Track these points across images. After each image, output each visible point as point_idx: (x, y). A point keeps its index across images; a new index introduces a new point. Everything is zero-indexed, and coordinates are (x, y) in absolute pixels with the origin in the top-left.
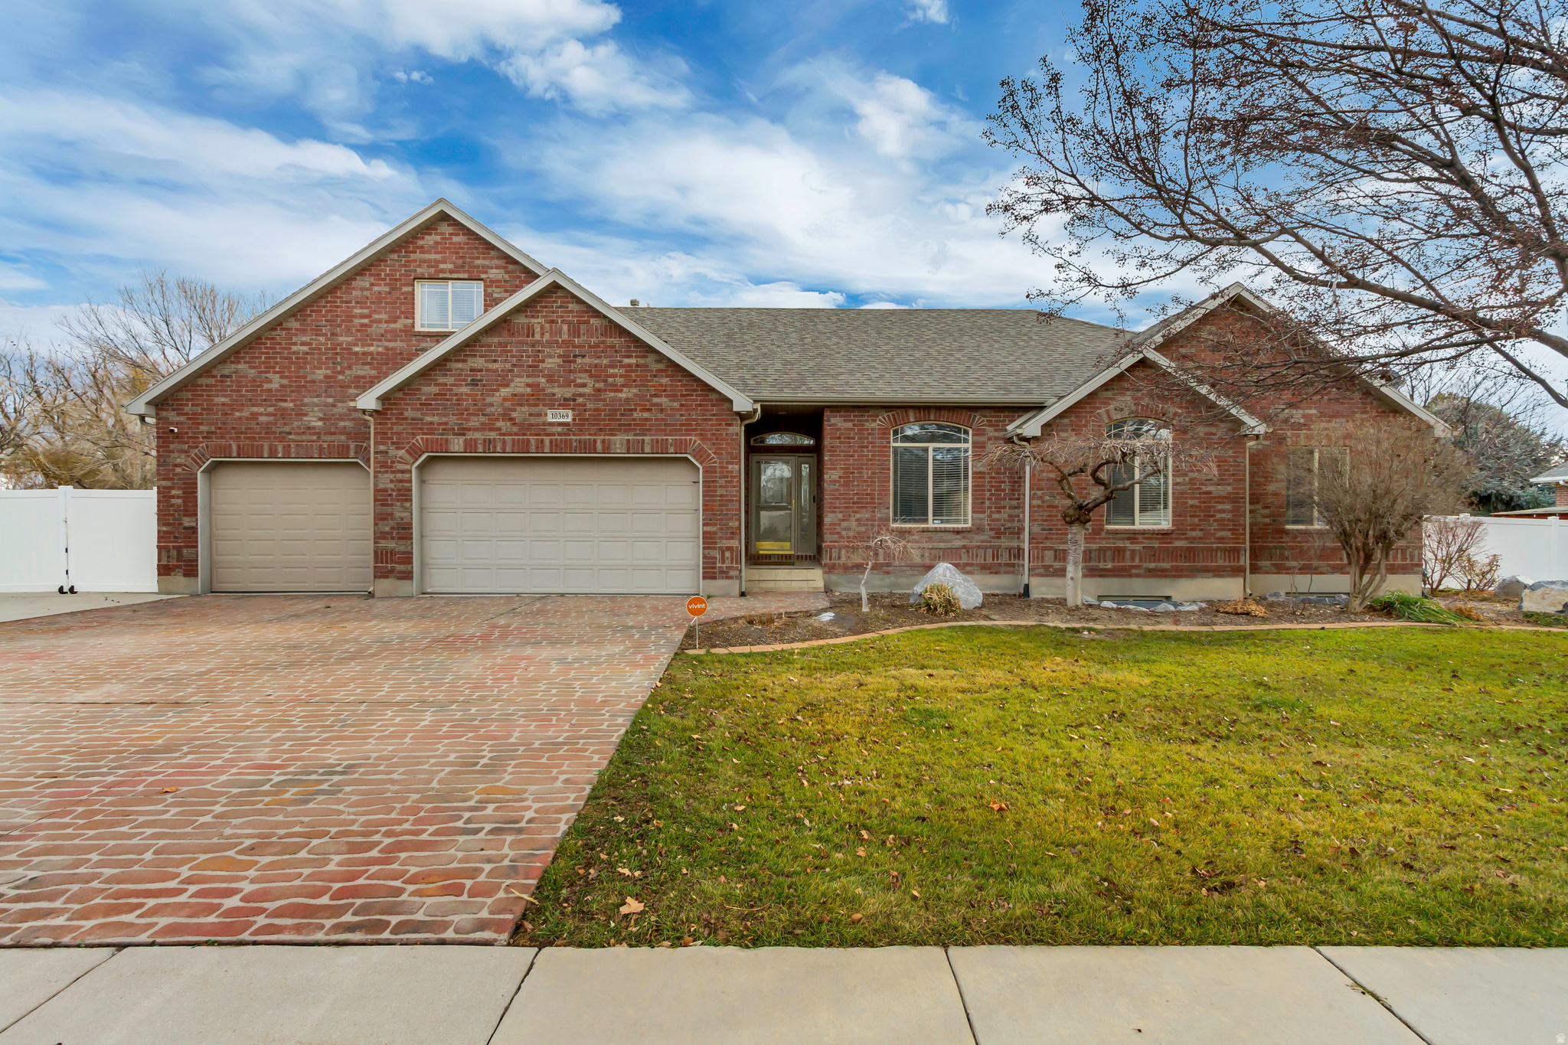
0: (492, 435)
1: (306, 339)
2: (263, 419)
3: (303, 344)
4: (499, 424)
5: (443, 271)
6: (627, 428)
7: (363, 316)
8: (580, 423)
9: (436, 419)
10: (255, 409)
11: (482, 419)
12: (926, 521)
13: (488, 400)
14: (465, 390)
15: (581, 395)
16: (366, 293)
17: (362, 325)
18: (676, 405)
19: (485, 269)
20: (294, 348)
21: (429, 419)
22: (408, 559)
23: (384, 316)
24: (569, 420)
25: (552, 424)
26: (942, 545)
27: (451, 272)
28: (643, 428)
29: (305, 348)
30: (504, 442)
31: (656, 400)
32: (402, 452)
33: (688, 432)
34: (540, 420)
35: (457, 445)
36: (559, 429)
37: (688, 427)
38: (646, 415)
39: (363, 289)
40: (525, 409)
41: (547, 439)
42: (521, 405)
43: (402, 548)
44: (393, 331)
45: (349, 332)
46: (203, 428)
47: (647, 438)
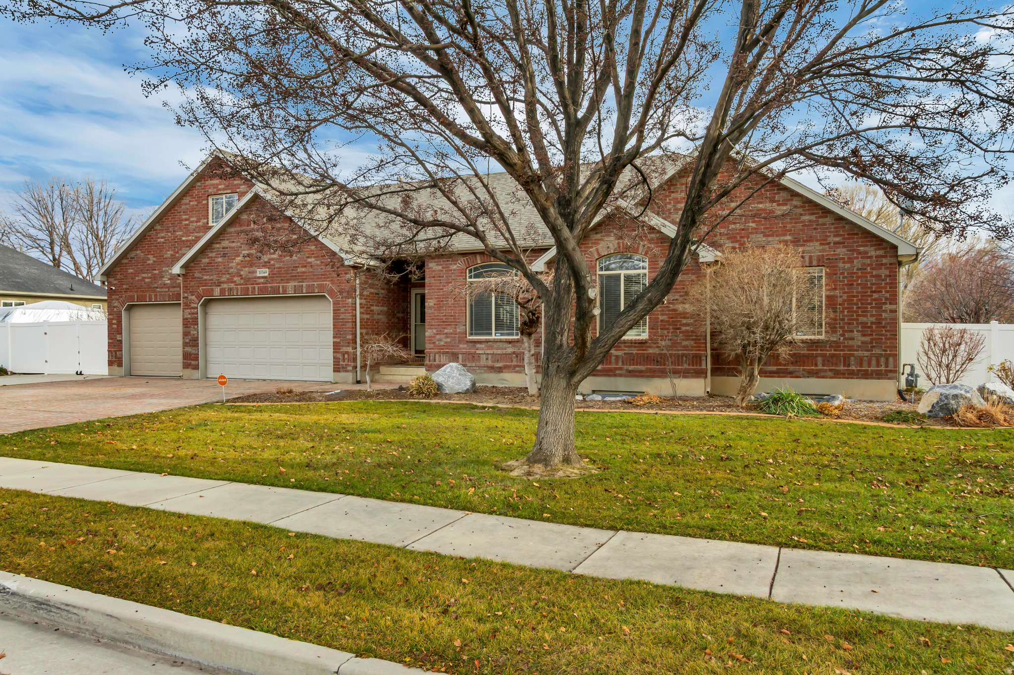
0: (232, 285)
1: (163, 235)
2: (147, 280)
3: (162, 238)
4: (235, 279)
5: (220, 190)
6: (294, 278)
7: (186, 220)
8: (272, 275)
9: (207, 277)
10: (144, 275)
11: (228, 276)
13: (231, 265)
14: (220, 260)
15: (272, 259)
16: (187, 206)
17: (186, 225)
18: (318, 262)
19: (238, 186)
20: (159, 240)
21: (205, 277)
22: (196, 358)
23: (194, 219)
24: (266, 275)
25: (259, 278)
27: (224, 189)
28: (301, 278)
29: (162, 240)
30: (237, 289)
31: (309, 260)
32: (193, 297)
33: (326, 279)
34: (254, 275)
35: (217, 292)
36: (262, 280)
37: (325, 276)
38: (304, 269)
39: (186, 204)
40: (247, 269)
41: (256, 286)
42: (245, 267)
43: (194, 352)
44: (199, 227)
45: (180, 229)
46: (124, 287)
47: (304, 284)
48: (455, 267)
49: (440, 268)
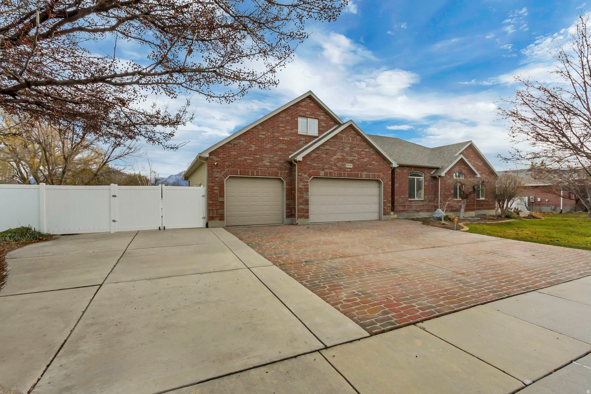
0: (332, 171)
1: (264, 133)
2: (249, 161)
3: (263, 135)
4: (334, 167)
5: (307, 114)
6: (365, 170)
7: (282, 127)
8: (355, 168)
9: (316, 165)
10: (246, 157)
11: (329, 166)
12: (415, 198)
13: (331, 159)
14: (324, 156)
15: (355, 160)
16: (284, 119)
17: (283, 130)
18: (377, 164)
19: (319, 116)
20: (260, 136)
21: (314, 165)
22: (307, 211)
23: (289, 128)
24: (352, 167)
25: (347, 168)
26: (419, 205)
27: (310, 115)
28: (369, 170)
29: (264, 136)
30: (335, 173)
31: (373, 162)
32: (306, 176)
33: (380, 172)
34: (345, 166)
35: (322, 174)
36: (349, 170)
37: (380, 171)
38: (370, 166)
39: (283, 117)
40: (340, 163)
41: (346, 173)
42: (339, 162)
43: (306, 208)
44: (292, 133)
45: (278, 132)
46: (226, 163)
47: (371, 174)
48: (405, 171)
49: (400, 171)
